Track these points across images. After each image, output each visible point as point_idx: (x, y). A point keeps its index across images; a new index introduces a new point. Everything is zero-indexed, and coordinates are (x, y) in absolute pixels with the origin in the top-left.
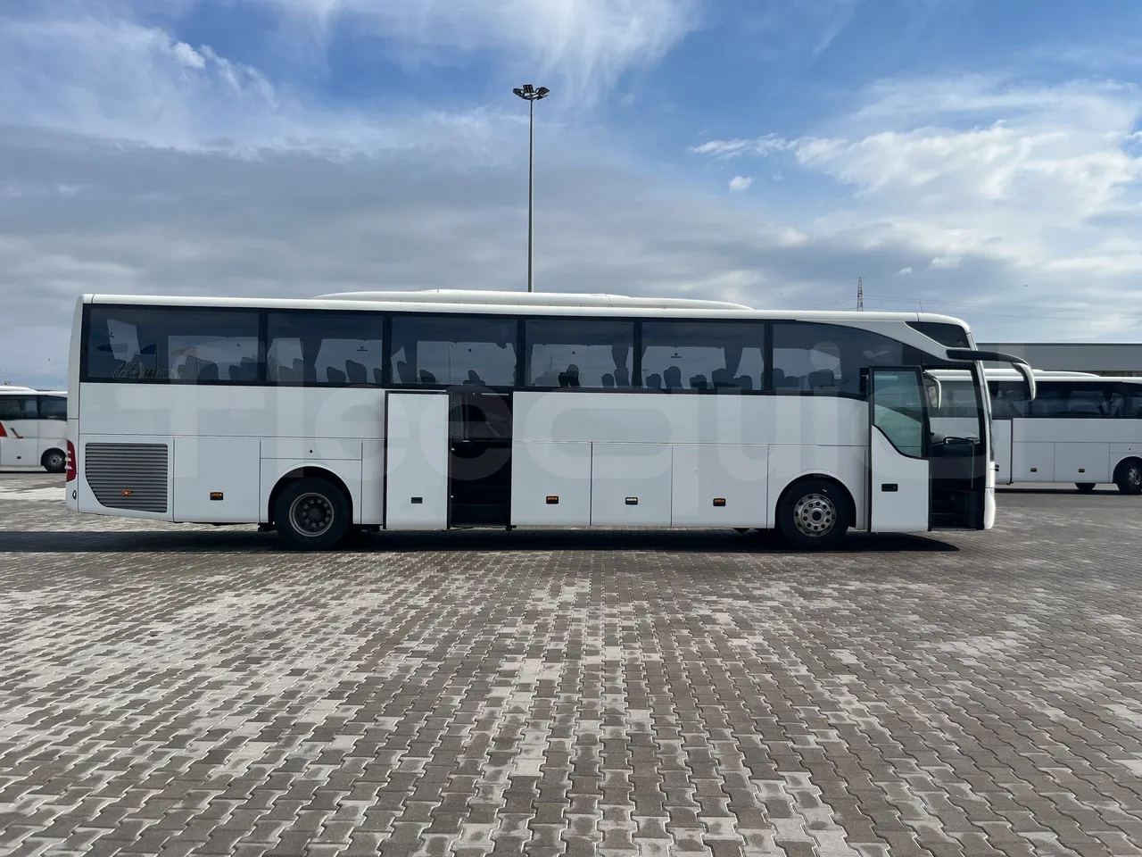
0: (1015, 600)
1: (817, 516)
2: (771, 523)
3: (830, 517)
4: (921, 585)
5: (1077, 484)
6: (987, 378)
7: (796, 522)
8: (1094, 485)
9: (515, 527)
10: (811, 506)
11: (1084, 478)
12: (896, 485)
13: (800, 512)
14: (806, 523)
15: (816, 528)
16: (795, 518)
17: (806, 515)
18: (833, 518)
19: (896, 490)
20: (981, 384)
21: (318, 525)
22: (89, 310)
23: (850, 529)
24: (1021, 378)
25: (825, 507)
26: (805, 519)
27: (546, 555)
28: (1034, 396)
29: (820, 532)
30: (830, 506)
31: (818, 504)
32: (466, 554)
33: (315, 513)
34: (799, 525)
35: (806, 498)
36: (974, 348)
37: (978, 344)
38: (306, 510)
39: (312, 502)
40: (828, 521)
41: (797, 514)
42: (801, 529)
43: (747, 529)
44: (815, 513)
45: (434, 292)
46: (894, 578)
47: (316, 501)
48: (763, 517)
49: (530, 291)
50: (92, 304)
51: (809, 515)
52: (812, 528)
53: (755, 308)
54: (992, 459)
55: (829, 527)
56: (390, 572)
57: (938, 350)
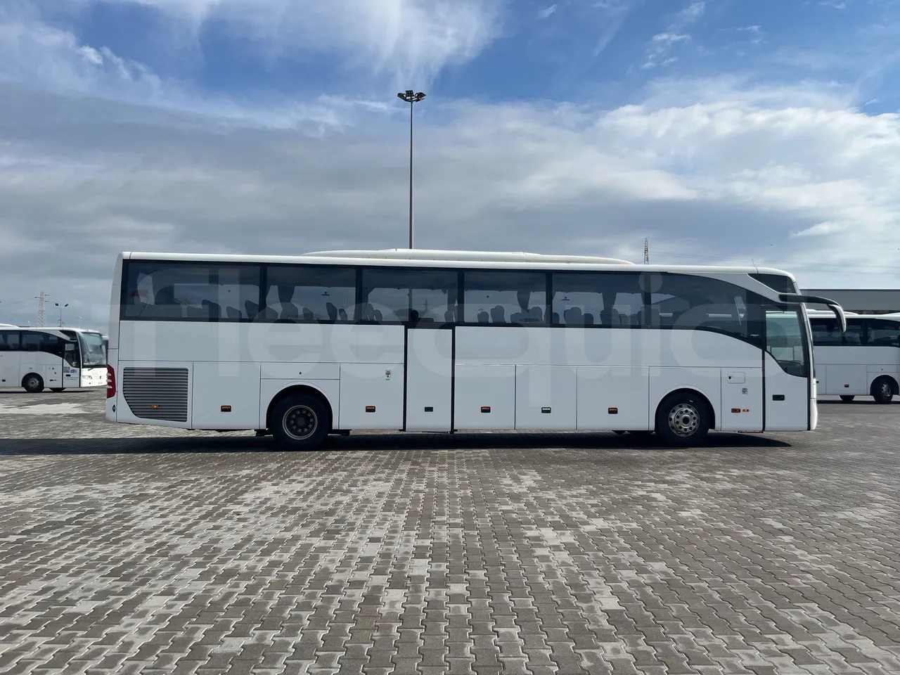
0: (862, 482)
1: (686, 421)
2: (652, 426)
3: (696, 421)
4: (785, 471)
5: (841, 396)
6: (810, 316)
7: (670, 426)
8: (853, 397)
9: (456, 430)
10: (682, 413)
11: (847, 392)
12: (783, 396)
13: (673, 417)
14: (678, 426)
15: (686, 429)
16: (669, 422)
17: (678, 420)
18: (698, 422)
19: (783, 399)
20: (805, 320)
21: (303, 431)
22: (128, 264)
23: (710, 431)
24: (834, 316)
25: (692, 413)
26: (678, 423)
27: (485, 452)
28: (845, 329)
29: (688, 433)
30: (696, 413)
31: (687, 411)
32: (422, 452)
33: (301, 421)
34: (673, 428)
35: (677, 407)
36: (799, 294)
37: (801, 290)
38: (294, 419)
39: (299, 413)
40: (694, 424)
41: (671, 419)
42: (673, 431)
43: (624, 431)
44: (684, 417)
45: (393, 251)
46: (760, 467)
47: (301, 412)
48: (646, 421)
49: (411, 248)
50: (130, 260)
51: (680, 420)
52: (682, 430)
53: (636, 263)
54: (814, 376)
55: (695, 429)
56: (377, 466)
57: (773, 294)
